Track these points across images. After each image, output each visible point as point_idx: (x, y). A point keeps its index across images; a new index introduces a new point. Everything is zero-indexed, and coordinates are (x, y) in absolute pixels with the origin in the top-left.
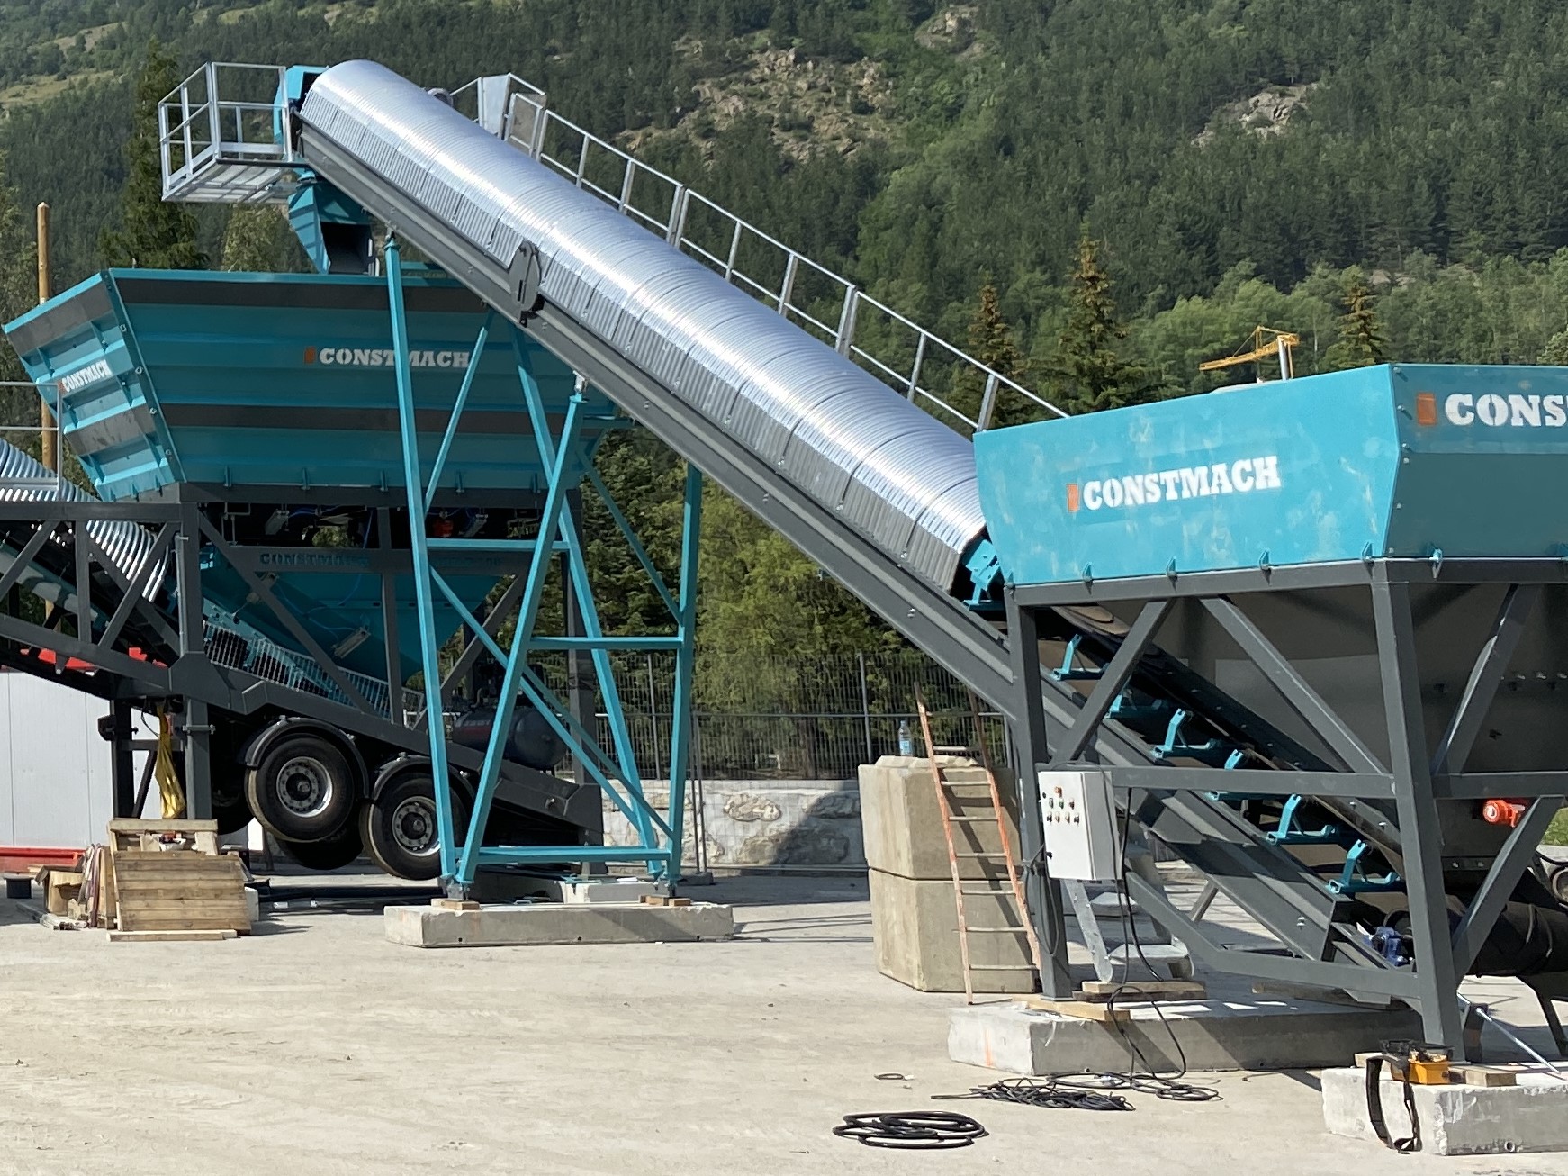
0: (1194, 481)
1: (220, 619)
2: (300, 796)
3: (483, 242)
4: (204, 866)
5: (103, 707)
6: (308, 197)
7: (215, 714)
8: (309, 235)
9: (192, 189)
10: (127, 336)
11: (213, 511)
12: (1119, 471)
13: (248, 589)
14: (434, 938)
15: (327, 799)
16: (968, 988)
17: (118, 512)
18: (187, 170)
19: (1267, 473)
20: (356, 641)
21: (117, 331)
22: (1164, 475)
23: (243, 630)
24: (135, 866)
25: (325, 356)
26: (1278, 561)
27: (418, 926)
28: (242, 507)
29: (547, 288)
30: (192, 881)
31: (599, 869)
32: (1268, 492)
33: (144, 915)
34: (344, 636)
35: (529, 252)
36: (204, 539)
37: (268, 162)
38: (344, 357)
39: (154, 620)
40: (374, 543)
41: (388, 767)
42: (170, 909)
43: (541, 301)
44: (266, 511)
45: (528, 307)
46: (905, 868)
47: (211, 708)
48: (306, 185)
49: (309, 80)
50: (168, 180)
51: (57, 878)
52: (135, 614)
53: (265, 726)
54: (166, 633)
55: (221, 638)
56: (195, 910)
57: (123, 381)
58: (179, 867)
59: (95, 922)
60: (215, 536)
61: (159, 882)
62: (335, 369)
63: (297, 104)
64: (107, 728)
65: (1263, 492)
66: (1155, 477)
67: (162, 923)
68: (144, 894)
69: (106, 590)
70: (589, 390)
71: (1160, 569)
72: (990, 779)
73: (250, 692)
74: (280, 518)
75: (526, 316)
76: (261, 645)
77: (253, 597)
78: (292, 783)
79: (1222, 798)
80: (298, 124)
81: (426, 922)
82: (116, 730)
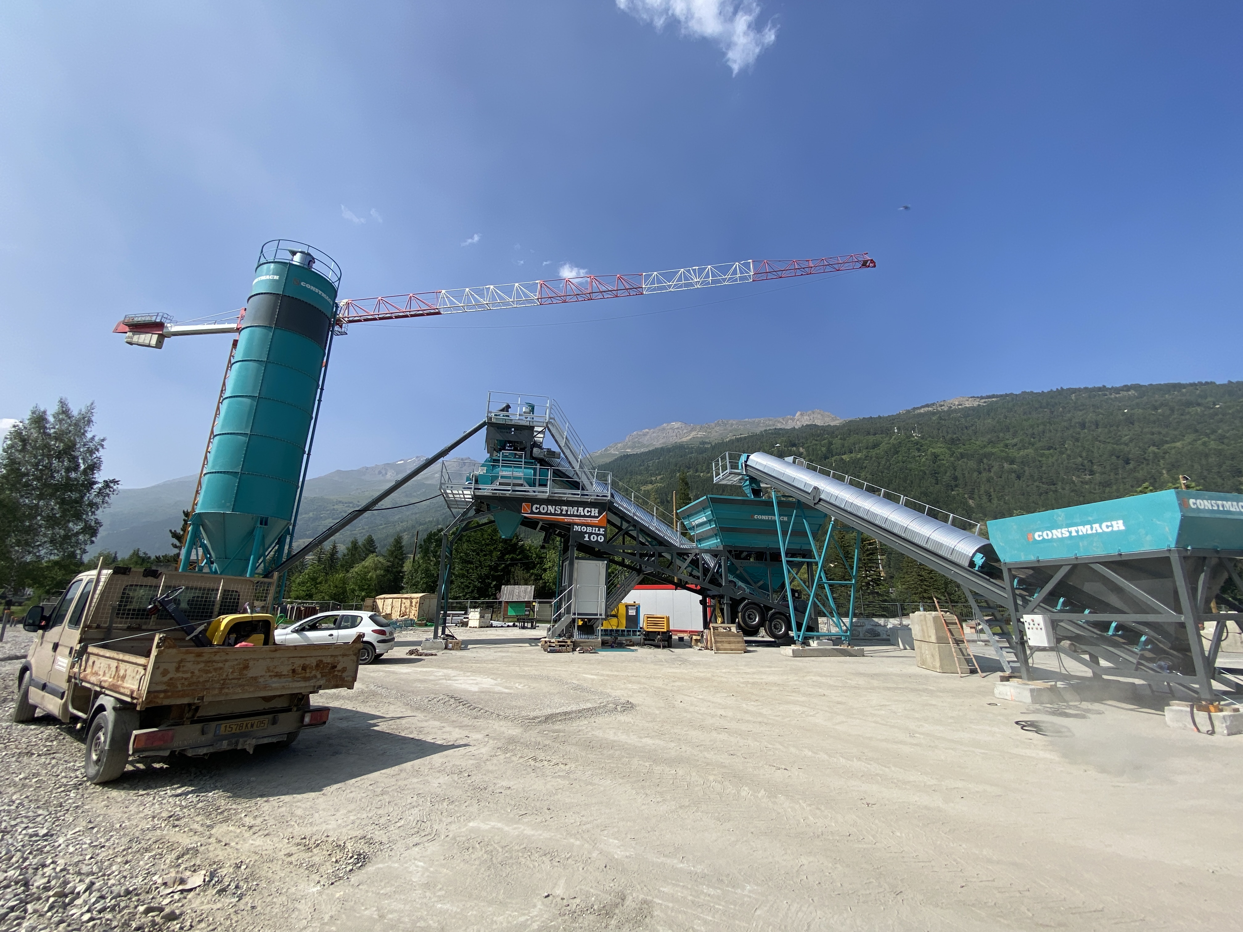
0: (1085, 530)
1: (731, 578)
2: (750, 619)
3: (802, 488)
4: (734, 635)
5: (700, 597)
6: (748, 483)
7: (731, 599)
8: (748, 491)
9: (721, 480)
10: (711, 511)
11: (730, 552)
12: (1050, 529)
13: (737, 569)
14: (796, 654)
15: (757, 620)
16: (959, 672)
17: (707, 551)
18: (721, 476)
19: (1119, 525)
20: (761, 583)
21: (709, 509)
22: (1070, 529)
23: (735, 580)
24: (718, 635)
25: (755, 517)
26: (1124, 551)
27: (791, 651)
28: (737, 551)
29: (822, 497)
30: (732, 639)
31: (818, 638)
32: (1119, 532)
33: (721, 647)
34: (759, 581)
35: (816, 488)
36: (728, 558)
37: (739, 474)
38: (760, 517)
39: (717, 576)
40: (766, 560)
41: (771, 612)
42: (727, 646)
43: (820, 500)
44: (742, 552)
45: (816, 502)
46: (933, 639)
47: (731, 598)
48: (747, 480)
49: (748, 457)
50: (715, 479)
51: (694, 637)
52: (713, 575)
53: (742, 602)
54: (720, 580)
55: (731, 581)
56: (733, 646)
57: (709, 522)
58: (729, 636)
59: (707, 648)
60: (730, 557)
61: (724, 639)
62: (758, 520)
63: (746, 462)
64: (701, 602)
65: (1115, 531)
66: (1066, 529)
67: (725, 650)
68: (721, 642)
69: (706, 570)
70: (836, 520)
71: (1071, 555)
72: (955, 617)
73: (739, 594)
74: (745, 554)
75: (815, 504)
76: (740, 584)
77: (738, 572)
78: (749, 615)
79: (1084, 623)
80: (746, 466)
81: (793, 650)
82: (703, 602)
